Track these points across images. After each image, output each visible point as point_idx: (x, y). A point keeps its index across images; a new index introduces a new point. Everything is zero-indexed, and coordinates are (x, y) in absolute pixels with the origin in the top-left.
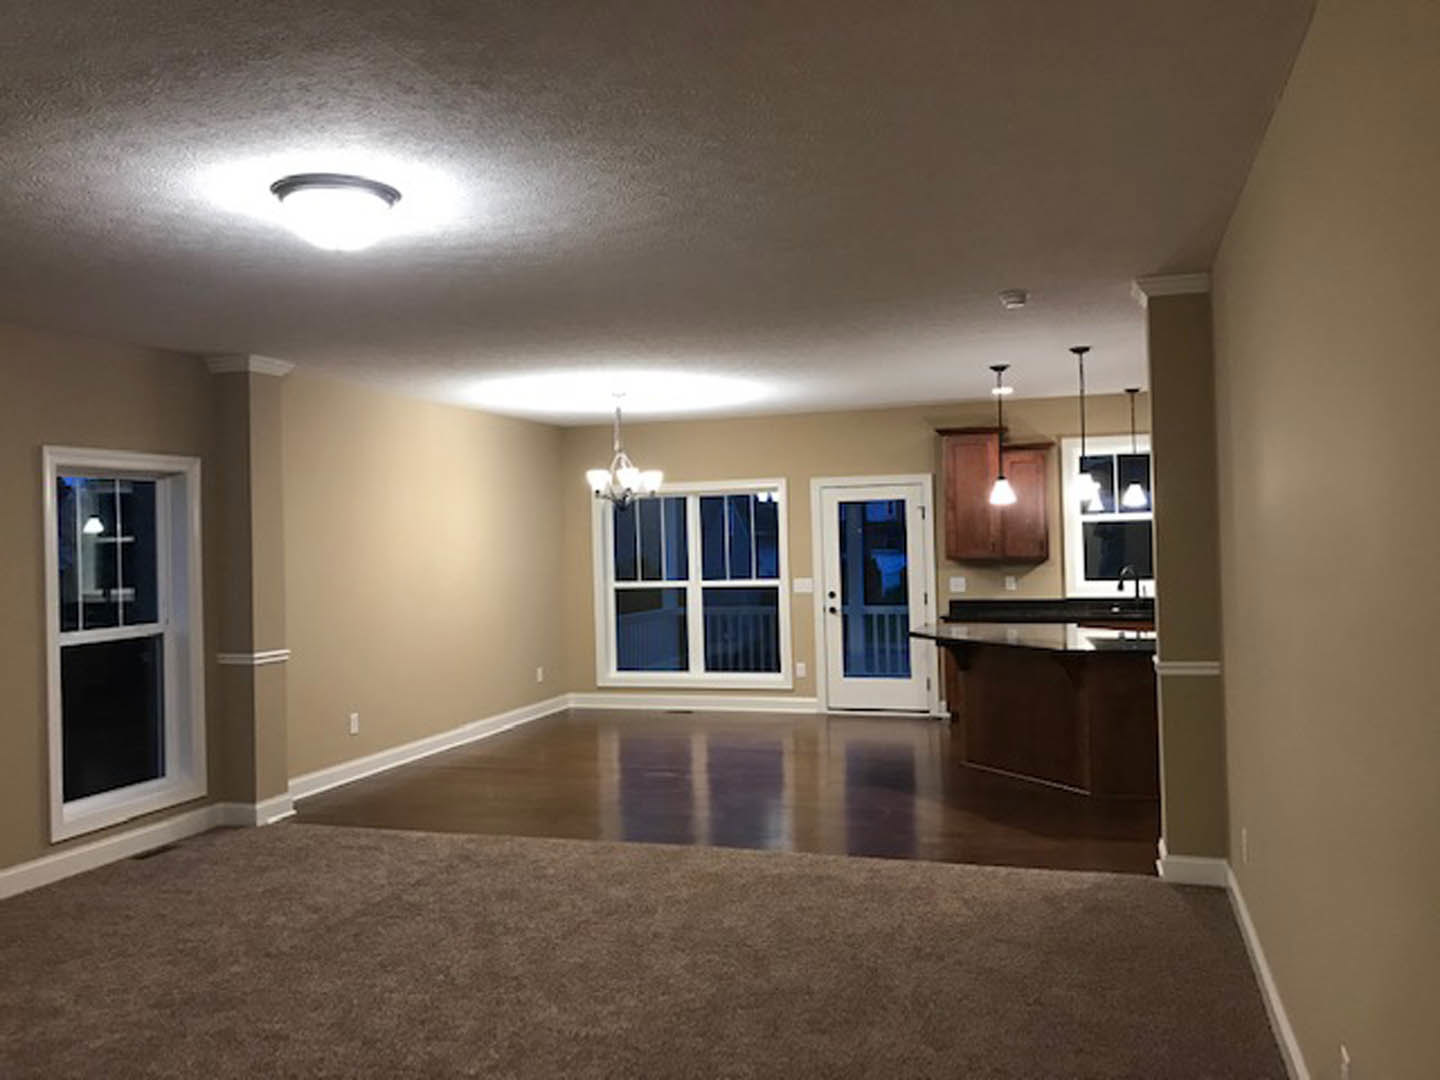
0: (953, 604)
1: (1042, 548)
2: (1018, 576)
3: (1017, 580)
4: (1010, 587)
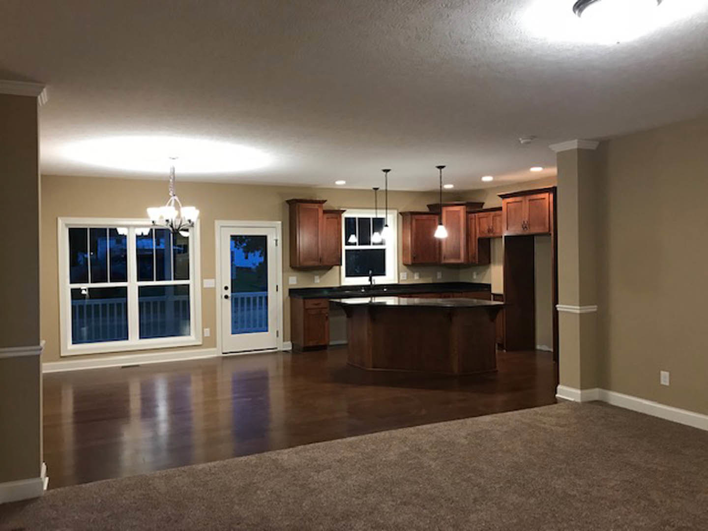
0: (291, 290)
2: (321, 276)
4: (317, 281)
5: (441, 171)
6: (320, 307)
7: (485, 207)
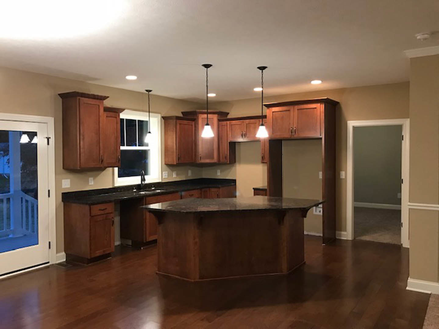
1: (119, 161)
3: (94, 179)
4: (91, 183)
5: (262, 72)
6: (106, 212)
7: (229, 117)
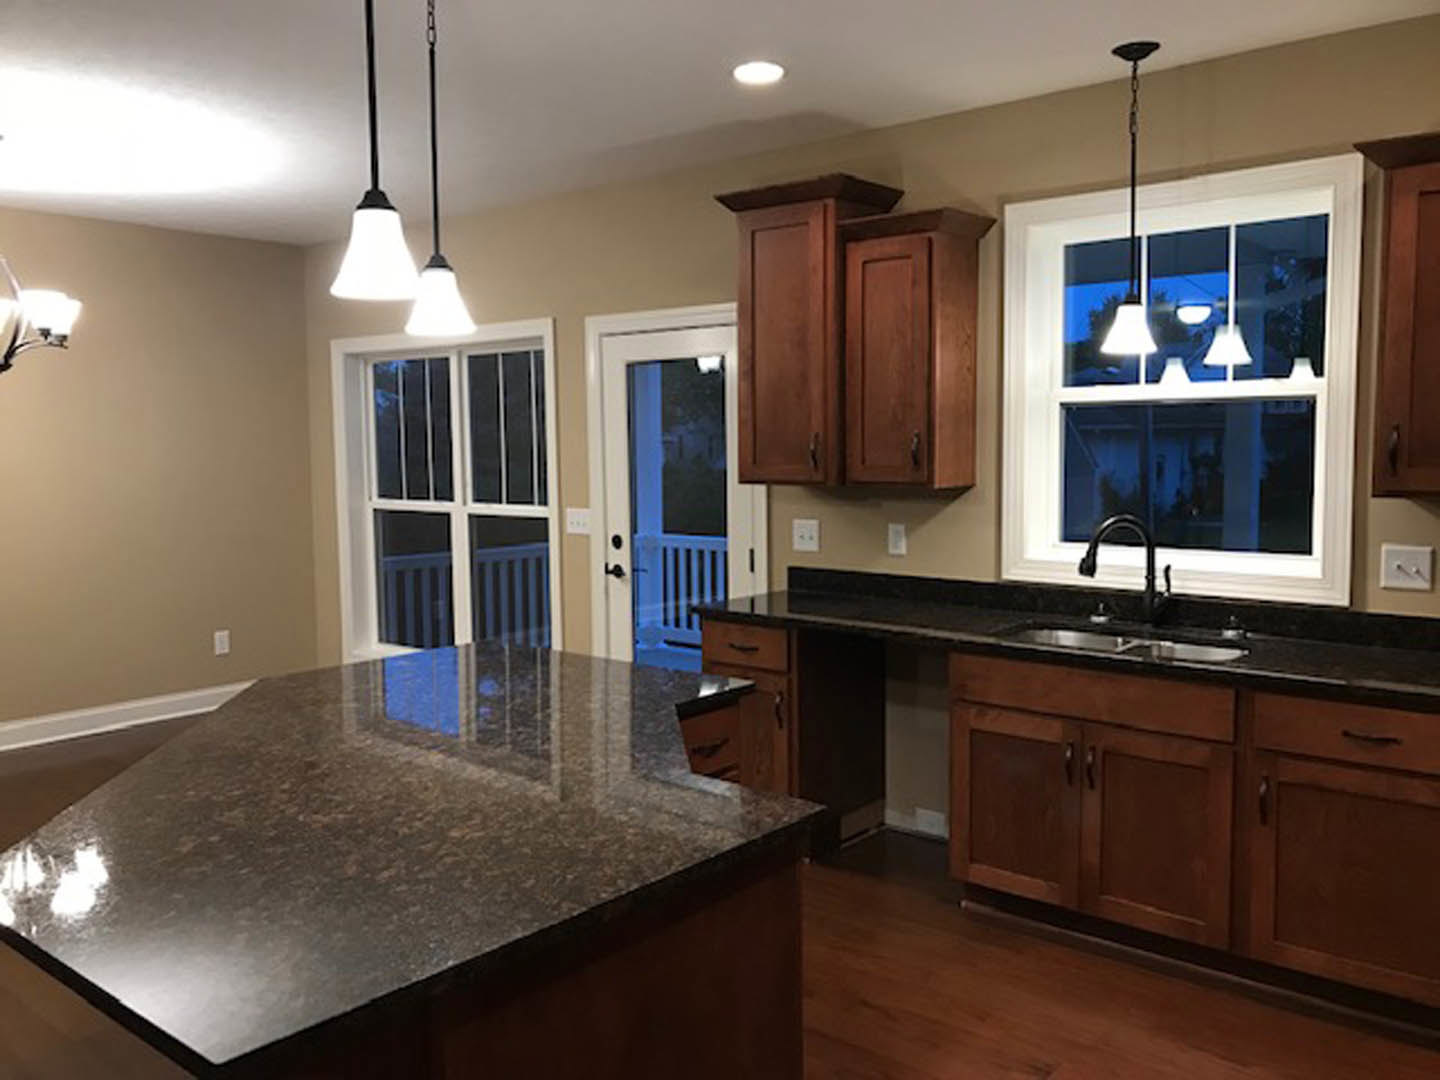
0: (795, 573)
1: (916, 462)
2: (913, 524)
3: (908, 532)
4: (896, 547)
